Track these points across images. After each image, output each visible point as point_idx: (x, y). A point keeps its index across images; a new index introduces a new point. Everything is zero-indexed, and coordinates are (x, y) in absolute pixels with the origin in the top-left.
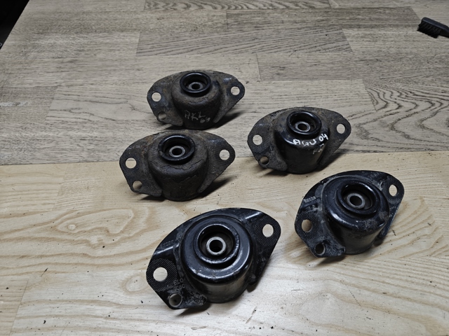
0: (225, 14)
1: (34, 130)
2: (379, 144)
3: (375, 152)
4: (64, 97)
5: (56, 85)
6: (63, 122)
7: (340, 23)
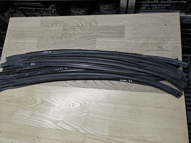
0: (63, 29)
2: (88, 85)
3: (86, 88)
7: (97, 35)
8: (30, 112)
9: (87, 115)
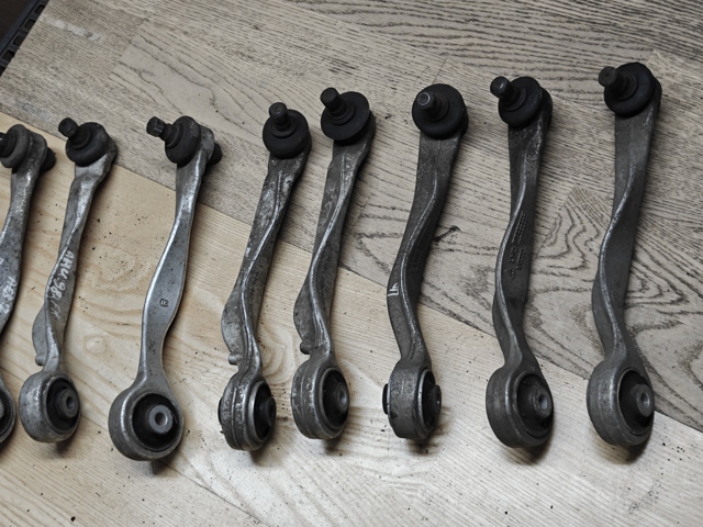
1: (91, 90)
3: (467, 323)
4: (143, 44)
5: (143, 16)
6: (126, 91)
7: (666, 31)
8: (99, 331)
9: (405, 480)
